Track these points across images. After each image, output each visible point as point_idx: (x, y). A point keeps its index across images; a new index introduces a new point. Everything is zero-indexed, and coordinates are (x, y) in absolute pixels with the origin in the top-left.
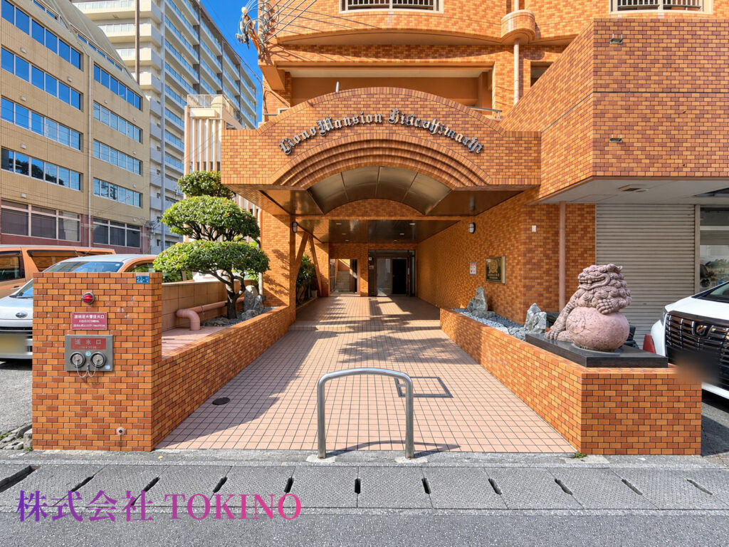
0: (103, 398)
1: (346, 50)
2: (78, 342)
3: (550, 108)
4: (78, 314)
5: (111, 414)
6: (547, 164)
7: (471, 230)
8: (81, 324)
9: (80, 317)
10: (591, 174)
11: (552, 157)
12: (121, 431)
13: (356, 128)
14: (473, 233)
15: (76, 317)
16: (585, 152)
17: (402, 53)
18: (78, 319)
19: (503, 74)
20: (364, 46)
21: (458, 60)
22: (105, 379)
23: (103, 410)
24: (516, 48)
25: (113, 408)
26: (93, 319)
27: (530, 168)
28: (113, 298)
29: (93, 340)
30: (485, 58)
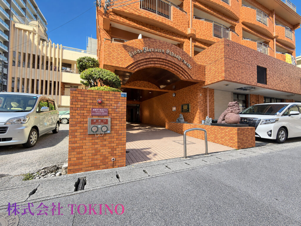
0: (105, 145)
1: (139, 23)
2: (95, 121)
3: (208, 59)
4: (95, 109)
5: (109, 153)
6: (208, 75)
7: (174, 96)
8: (96, 113)
9: (95, 110)
10: (224, 79)
11: (209, 73)
12: (113, 159)
13: (156, 53)
14: (175, 96)
15: (94, 110)
16: (222, 73)
17: (158, 30)
18: (95, 111)
19: (187, 46)
20: (146, 23)
21: (175, 38)
22: (106, 137)
23: (105, 151)
24: (191, 39)
25: (110, 150)
26: (102, 111)
27: (202, 76)
28: (111, 102)
29: (102, 121)
30: (182, 40)
